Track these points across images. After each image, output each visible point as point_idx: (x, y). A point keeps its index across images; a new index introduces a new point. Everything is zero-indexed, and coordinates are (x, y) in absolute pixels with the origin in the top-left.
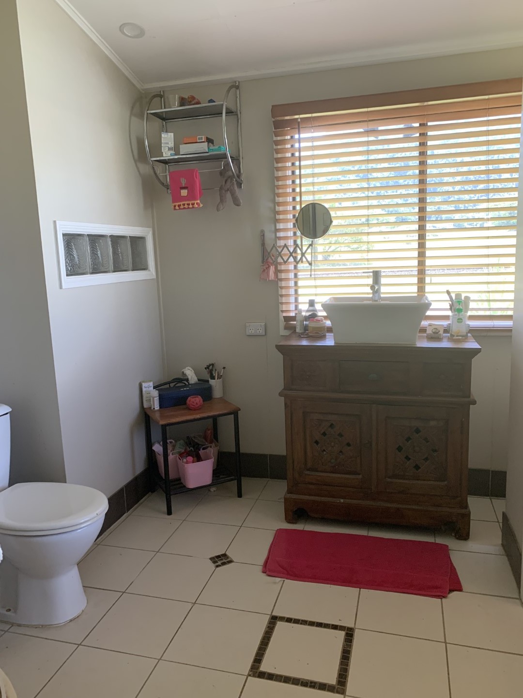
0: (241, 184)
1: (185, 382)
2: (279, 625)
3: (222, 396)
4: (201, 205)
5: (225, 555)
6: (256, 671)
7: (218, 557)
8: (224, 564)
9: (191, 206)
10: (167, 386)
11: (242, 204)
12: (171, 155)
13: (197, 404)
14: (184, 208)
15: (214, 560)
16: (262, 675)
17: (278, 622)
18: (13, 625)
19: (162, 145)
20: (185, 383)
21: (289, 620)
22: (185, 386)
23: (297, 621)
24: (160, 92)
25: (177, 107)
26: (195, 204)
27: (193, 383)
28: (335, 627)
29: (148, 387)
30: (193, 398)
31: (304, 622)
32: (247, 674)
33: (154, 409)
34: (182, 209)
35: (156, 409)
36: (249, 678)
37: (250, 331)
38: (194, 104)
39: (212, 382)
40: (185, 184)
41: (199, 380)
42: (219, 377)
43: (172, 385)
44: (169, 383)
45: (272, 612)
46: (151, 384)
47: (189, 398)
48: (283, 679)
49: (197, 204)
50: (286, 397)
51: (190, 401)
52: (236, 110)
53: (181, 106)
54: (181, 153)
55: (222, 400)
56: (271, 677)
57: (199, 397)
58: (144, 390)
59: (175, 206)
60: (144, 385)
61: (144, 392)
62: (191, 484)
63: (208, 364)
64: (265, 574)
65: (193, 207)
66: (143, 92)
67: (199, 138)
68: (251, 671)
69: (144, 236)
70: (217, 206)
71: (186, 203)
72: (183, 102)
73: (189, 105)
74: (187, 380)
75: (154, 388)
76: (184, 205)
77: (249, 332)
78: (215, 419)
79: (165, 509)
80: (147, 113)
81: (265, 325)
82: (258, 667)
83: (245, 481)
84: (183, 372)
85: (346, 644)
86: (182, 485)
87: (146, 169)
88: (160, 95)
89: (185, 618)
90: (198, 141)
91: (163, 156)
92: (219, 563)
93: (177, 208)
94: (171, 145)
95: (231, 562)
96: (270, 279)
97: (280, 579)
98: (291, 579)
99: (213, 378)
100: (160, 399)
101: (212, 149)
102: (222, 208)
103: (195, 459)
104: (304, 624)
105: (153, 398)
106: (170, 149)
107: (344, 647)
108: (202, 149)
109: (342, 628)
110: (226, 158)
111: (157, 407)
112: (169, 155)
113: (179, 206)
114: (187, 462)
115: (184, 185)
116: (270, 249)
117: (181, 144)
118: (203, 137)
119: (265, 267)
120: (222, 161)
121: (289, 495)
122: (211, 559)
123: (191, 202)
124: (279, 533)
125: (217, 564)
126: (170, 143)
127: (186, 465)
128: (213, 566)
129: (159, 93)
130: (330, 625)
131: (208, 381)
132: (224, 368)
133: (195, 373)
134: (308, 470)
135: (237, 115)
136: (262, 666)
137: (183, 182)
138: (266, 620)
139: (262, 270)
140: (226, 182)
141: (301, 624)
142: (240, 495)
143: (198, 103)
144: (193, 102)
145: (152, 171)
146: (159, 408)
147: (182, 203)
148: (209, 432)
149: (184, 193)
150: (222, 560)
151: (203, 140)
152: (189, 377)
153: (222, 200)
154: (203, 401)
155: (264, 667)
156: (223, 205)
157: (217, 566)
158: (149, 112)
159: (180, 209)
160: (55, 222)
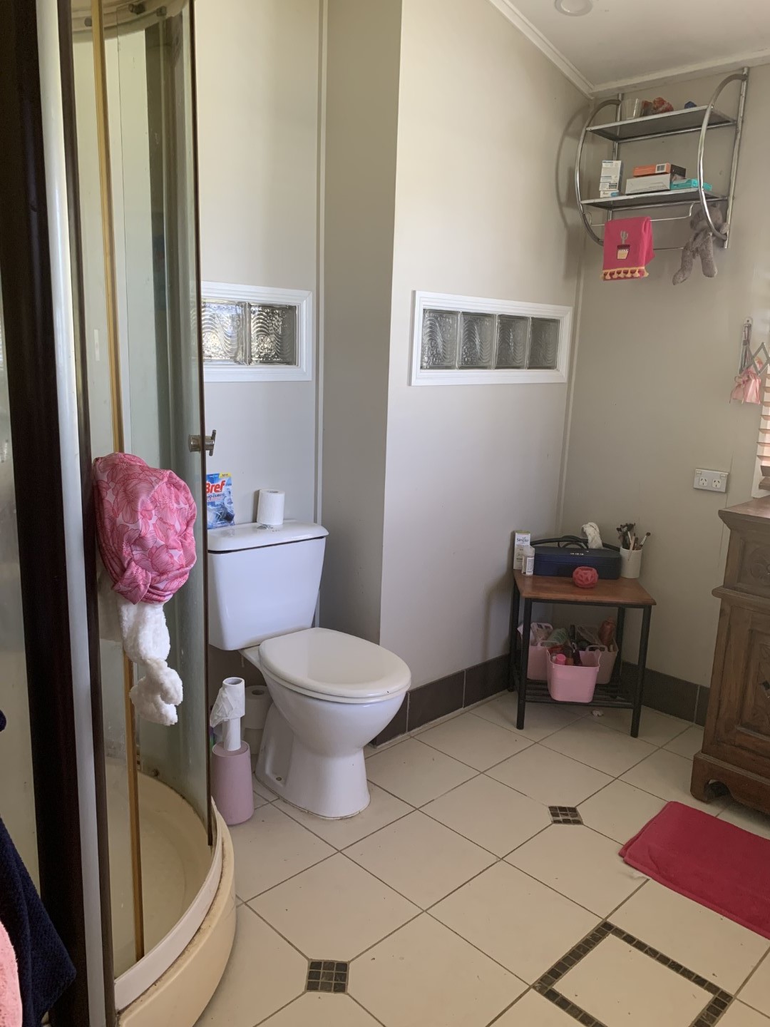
0: (724, 241)
1: (582, 544)
2: (611, 938)
3: (637, 576)
4: (646, 274)
5: (573, 810)
6: (546, 986)
7: (562, 809)
8: (566, 822)
9: (629, 275)
10: (555, 545)
11: (716, 274)
12: (613, 195)
13: (587, 579)
14: (619, 278)
15: (555, 811)
16: (553, 996)
17: (610, 934)
18: (279, 797)
19: (601, 180)
20: (581, 546)
21: (629, 939)
22: (582, 550)
23: (640, 946)
24: (618, 95)
25: (636, 117)
26: (637, 272)
27: (594, 547)
28: (700, 981)
29: (524, 540)
30: (582, 569)
31: (653, 953)
32: (531, 984)
33: (525, 573)
34: (615, 279)
35: (528, 574)
36: (532, 990)
37: (701, 482)
38: (662, 112)
39: (624, 552)
40: (626, 241)
41: (604, 545)
42: (638, 546)
43: (562, 544)
44: (558, 541)
45: (607, 917)
46: (528, 537)
47: (577, 570)
48: (581, 1016)
49: (639, 272)
50: (725, 599)
51: (577, 573)
52: (735, 118)
53: (641, 116)
54: (627, 192)
55: (635, 582)
56: (564, 1003)
57: (594, 569)
58: (517, 543)
59: (605, 274)
60: (518, 536)
61: (516, 546)
62: (559, 694)
63: (624, 524)
64: (622, 859)
65: (632, 277)
66: (592, 98)
67: (658, 167)
68: (539, 983)
69: (556, 318)
70: (675, 276)
71: (622, 269)
72: (646, 109)
73: (654, 114)
74: (586, 542)
75: (532, 544)
76: (619, 273)
77: (699, 483)
78: (622, 609)
79: (515, 719)
80: (586, 131)
81: (728, 476)
82: (552, 983)
83: (646, 712)
84: (583, 529)
85: (707, 1014)
86: (545, 693)
87: (574, 216)
88: (615, 102)
89: (481, 873)
90: (657, 172)
91: (599, 198)
92: (561, 818)
93: (608, 277)
94: (615, 179)
95: (579, 822)
96: (748, 401)
97: (642, 875)
98: (659, 882)
99: (627, 546)
100: (535, 560)
101: (677, 185)
102: (682, 279)
103: (571, 660)
104: (650, 955)
105: (526, 557)
106: (611, 186)
107: (702, 1017)
108: (661, 185)
109: (711, 988)
110: (698, 199)
111: (529, 572)
112: (609, 195)
113: (612, 274)
114: (556, 662)
115: (623, 243)
116: (755, 351)
117: (630, 178)
118: (665, 164)
119: (741, 381)
120: (691, 204)
121: (702, 756)
122: (551, 808)
123: (630, 269)
124: (672, 807)
125: (557, 818)
126: (613, 177)
127: (554, 666)
128: (549, 818)
129: (616, 98)
130: (693, 974)
131: (618, 550)
132: (648, 534)
133: (601, 534)
134: (742, 725)
135: (736, 125)
136: (557, 983)
137: (624, 237)
138: (593, 923)
139: (737, 384)
140: (695, 239)
141: (646, 952)
142: (634, 733)
143: (670, 109)
144: (661, 109)
145: (580, 220)
146: (532, 573)
147: (616, 270)
148: (609, 627)
149: (623, 254)
150: (567, 815)
151: (664, 171)
152: (590, 538)
153: (684, 268)
154: (599, 578)
155: (560, 986)
156: (684, 275)
157: (555, 822)
158: (589, 129)
159: (612, 279)
160: (414, 292)
